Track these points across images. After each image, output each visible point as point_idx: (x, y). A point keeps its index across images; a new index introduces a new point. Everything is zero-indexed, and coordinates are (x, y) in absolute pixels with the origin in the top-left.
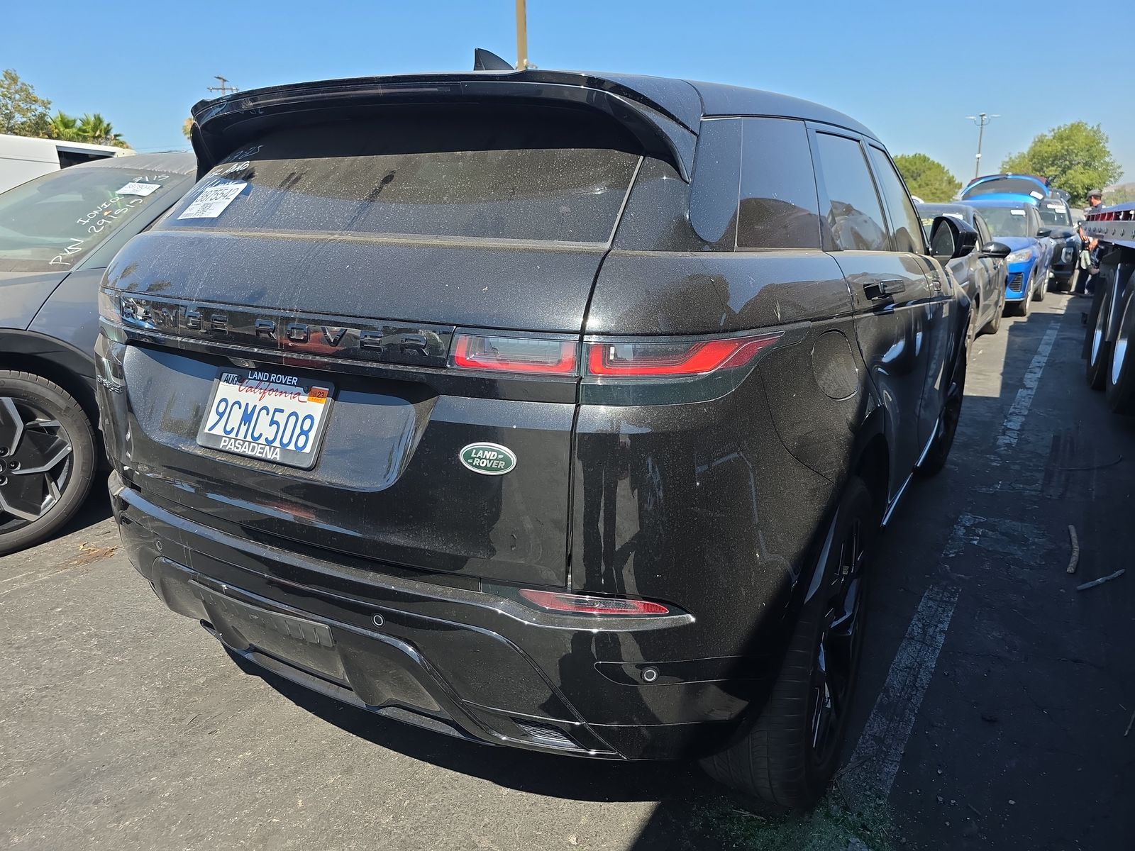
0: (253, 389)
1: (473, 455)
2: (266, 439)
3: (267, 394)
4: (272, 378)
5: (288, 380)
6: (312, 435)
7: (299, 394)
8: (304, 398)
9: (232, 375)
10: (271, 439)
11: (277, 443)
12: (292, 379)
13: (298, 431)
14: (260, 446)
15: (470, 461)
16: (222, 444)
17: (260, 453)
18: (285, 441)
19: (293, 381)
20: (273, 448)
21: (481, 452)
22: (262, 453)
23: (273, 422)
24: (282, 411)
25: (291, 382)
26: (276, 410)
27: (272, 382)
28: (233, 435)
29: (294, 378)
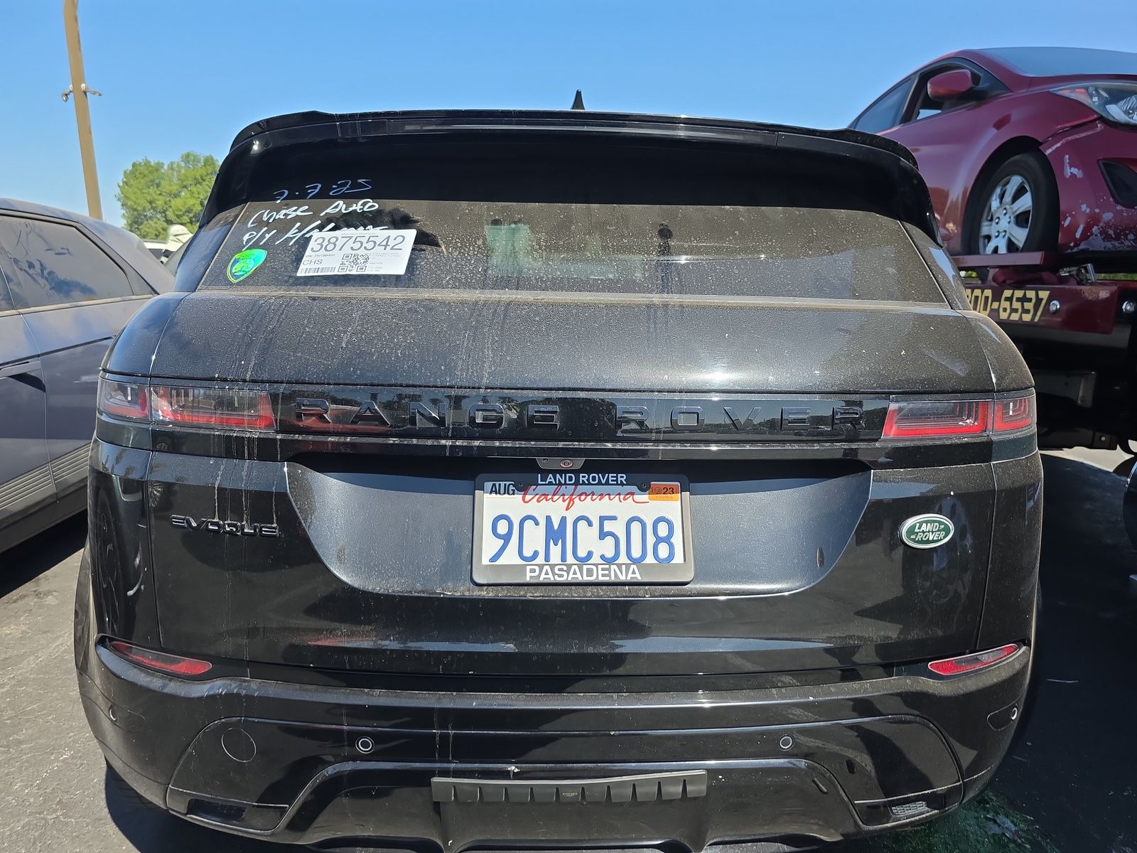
0: (549, 497)
1: (917, 530)
2: (602, 557)
3: (577, 500)
4: (581, 479)
5: (610, 479)
6: (677, 540)
7: (632, 494)
8: (644, 497)
9: (502, 484)
10: (610, 554)
11: (623, 559)
12: (617, 477)
13: (651, 539)
14: (600, 567)
15: (913, 537)
16: (529, 574)
17: (603, 575)
18: (636, 553)
19: (619, 479)
20: (624, 567)
21: (924, 525)
22: (609, 575)
23: (603, 535)
24: (614, 518)
25: (617, 481)
26: (602, 519)
27: (584, 483)
28: (540, 559)
29: (619, 475)
